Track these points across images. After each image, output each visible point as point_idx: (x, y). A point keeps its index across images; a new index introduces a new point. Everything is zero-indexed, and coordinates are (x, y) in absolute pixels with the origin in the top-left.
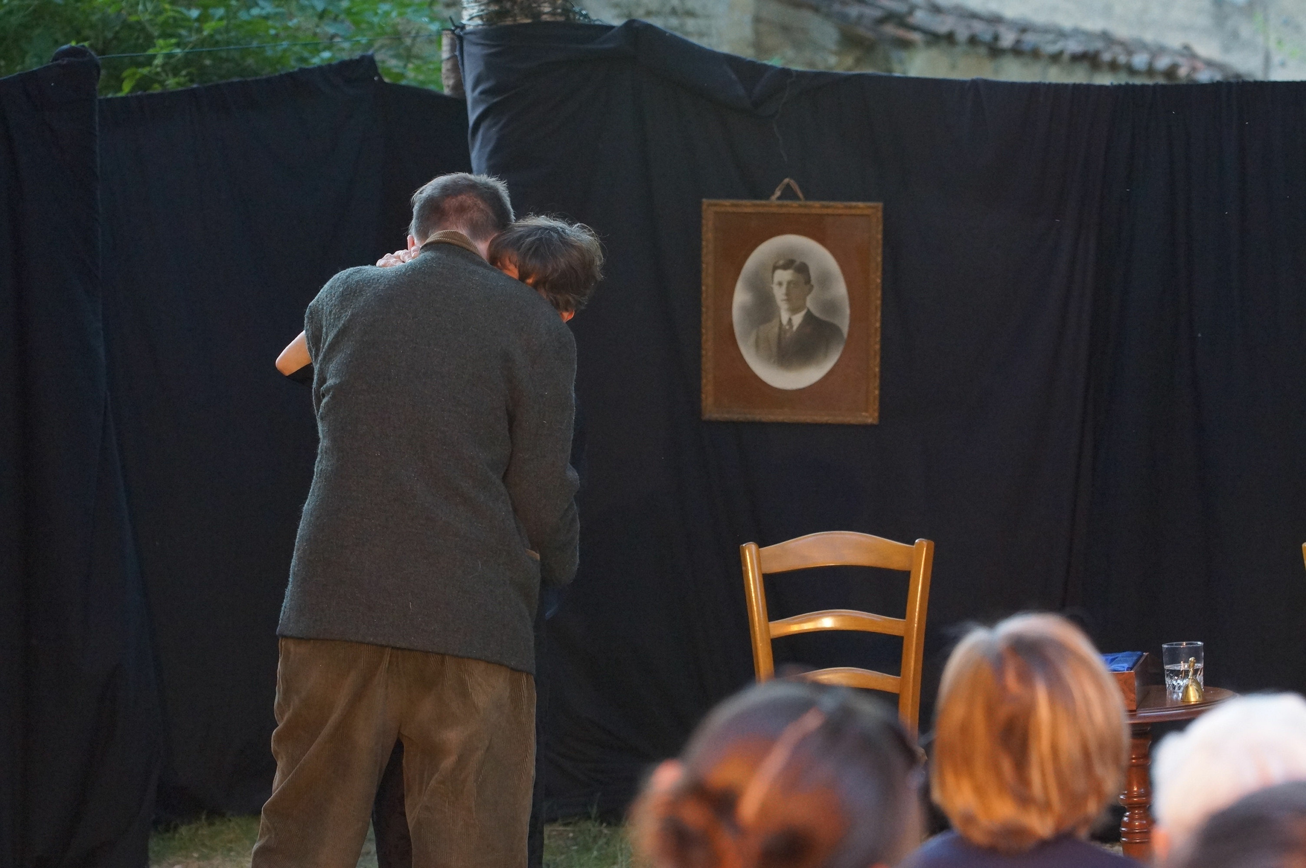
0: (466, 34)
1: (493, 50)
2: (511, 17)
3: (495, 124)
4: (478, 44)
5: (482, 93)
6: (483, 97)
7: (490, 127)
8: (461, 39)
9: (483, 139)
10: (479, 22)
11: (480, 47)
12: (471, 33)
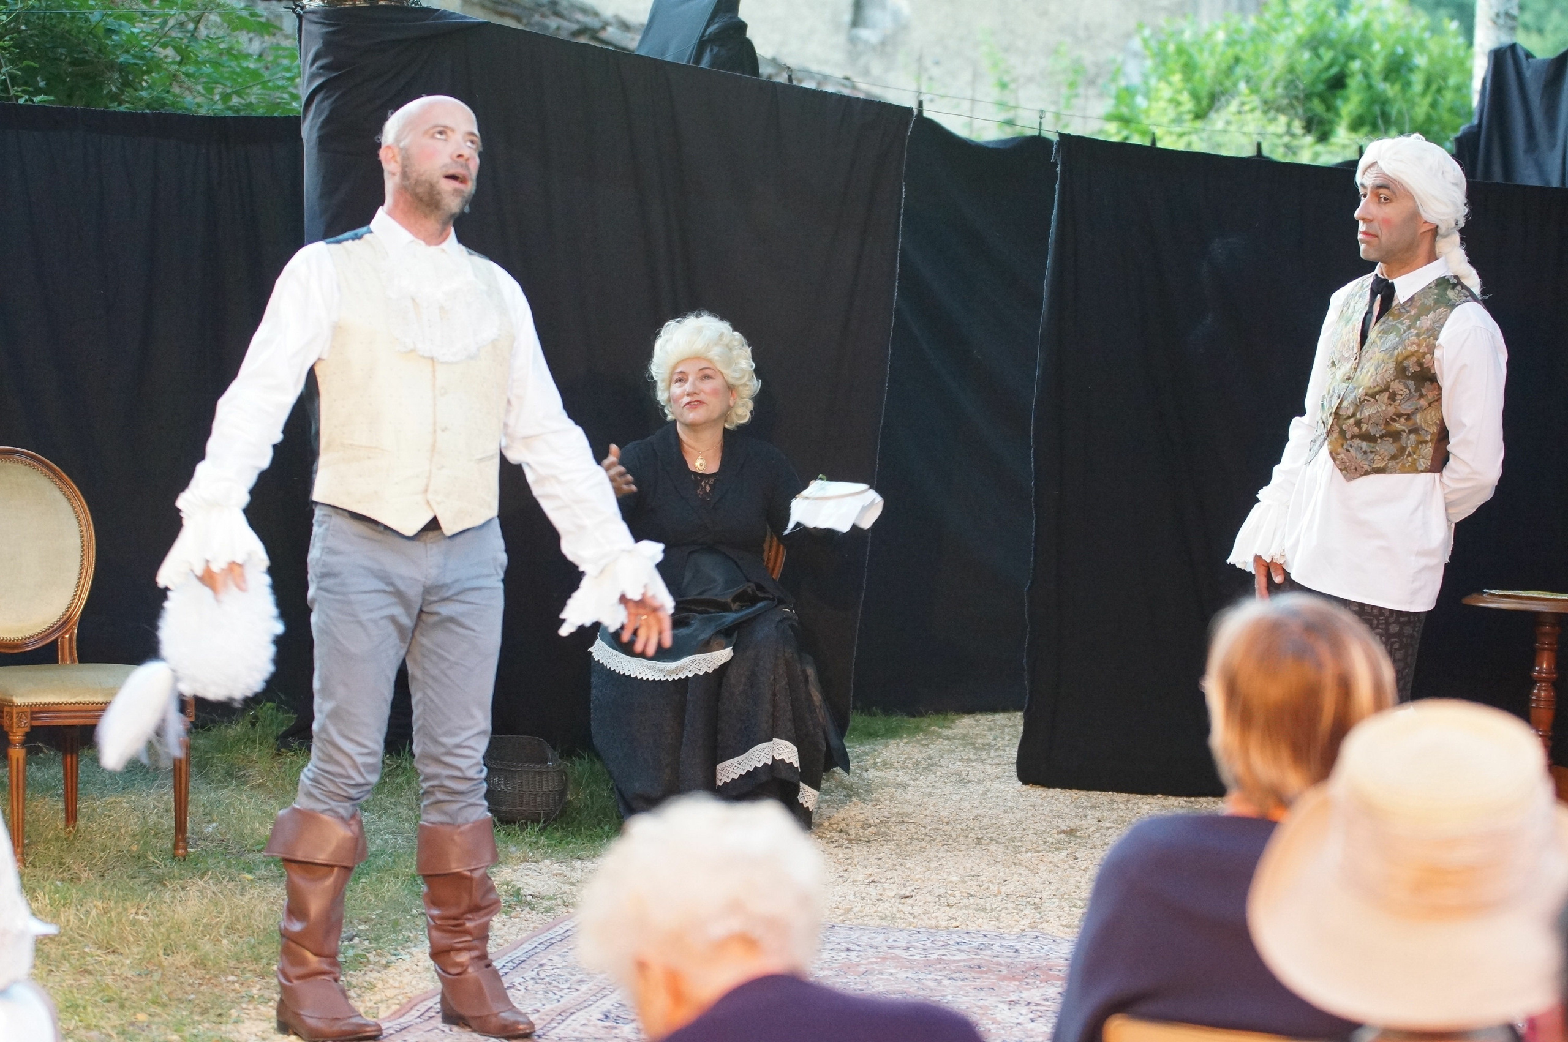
0: (304, 13)
1: (331, 29)
2: (351, 1)
4: (320, 23)
5: (319, 68)
6: (321, 71)
7: (322, 101)
8: (300, 17)
9: (315, 113)
10: (321, 3)
11: (319, 25)
12: (313, 12)
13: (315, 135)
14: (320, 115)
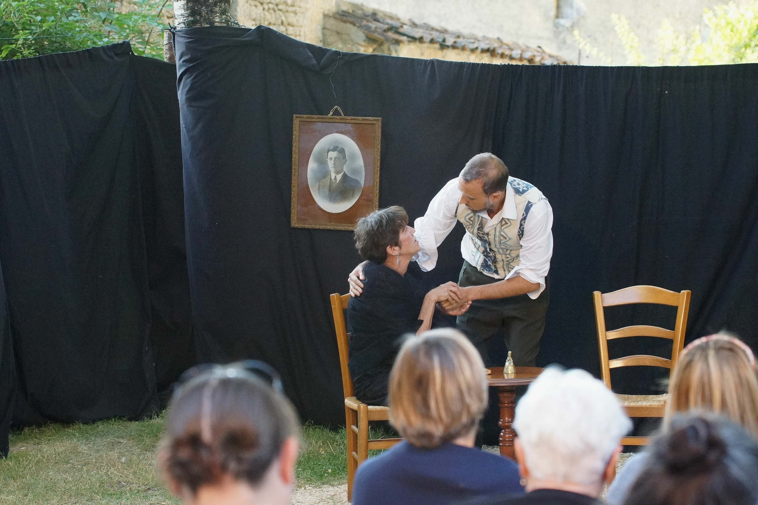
0: (176, 31)
1: (189, 40)
2: (200, 23)
3: (190, 77)
4: (183, 37)
5: (183, 62)
7: (187, 79)
8: (174, 34)
9: (184, 84)
10: (184, 26)
11: (183, 38)
12: (179, 31)
13: (184, 98)
14: (186, 87)
